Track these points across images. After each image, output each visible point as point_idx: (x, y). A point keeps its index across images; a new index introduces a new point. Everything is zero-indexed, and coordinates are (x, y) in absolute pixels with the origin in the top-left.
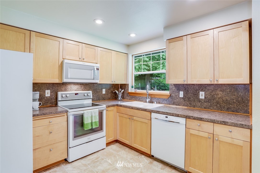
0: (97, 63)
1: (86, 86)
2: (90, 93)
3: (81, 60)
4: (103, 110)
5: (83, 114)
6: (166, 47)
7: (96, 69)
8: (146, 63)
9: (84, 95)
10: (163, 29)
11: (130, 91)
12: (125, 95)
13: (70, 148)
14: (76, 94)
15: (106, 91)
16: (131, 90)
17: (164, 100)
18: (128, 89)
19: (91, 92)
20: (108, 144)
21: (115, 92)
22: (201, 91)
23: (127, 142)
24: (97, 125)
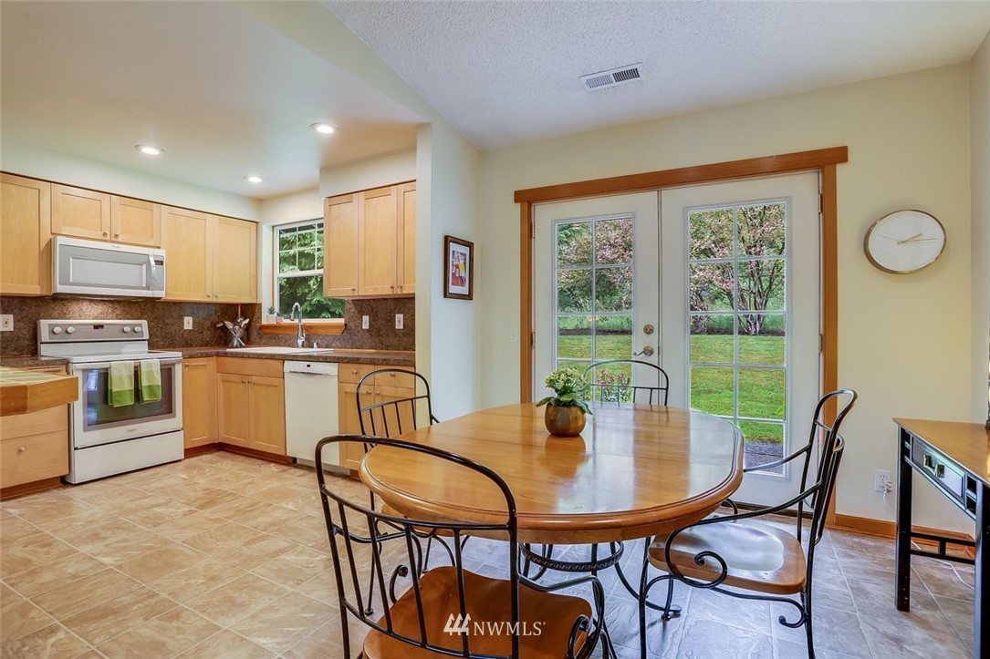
0: (159, 248)
1: (130, 306)
2: (140, 325)
3: (108, 238)
4: (174, 364)
5: (107, 369)
6: (325, 215)
7: (153, 263)
8: (295, 250)
9: (123, 330)
10: (318, 171)
11: (264, 322)
12: (254, 334)
13: (76, 449)
14: (96, 327)
15: (194, 323)
16: (267, 319)
17: (335, 337)
18: (261, 318)
19: (144, 323)
20: (190, 452)
21: (224, 326)
22: (398, 313)
23: (241, 442)
24: (155, 395)
